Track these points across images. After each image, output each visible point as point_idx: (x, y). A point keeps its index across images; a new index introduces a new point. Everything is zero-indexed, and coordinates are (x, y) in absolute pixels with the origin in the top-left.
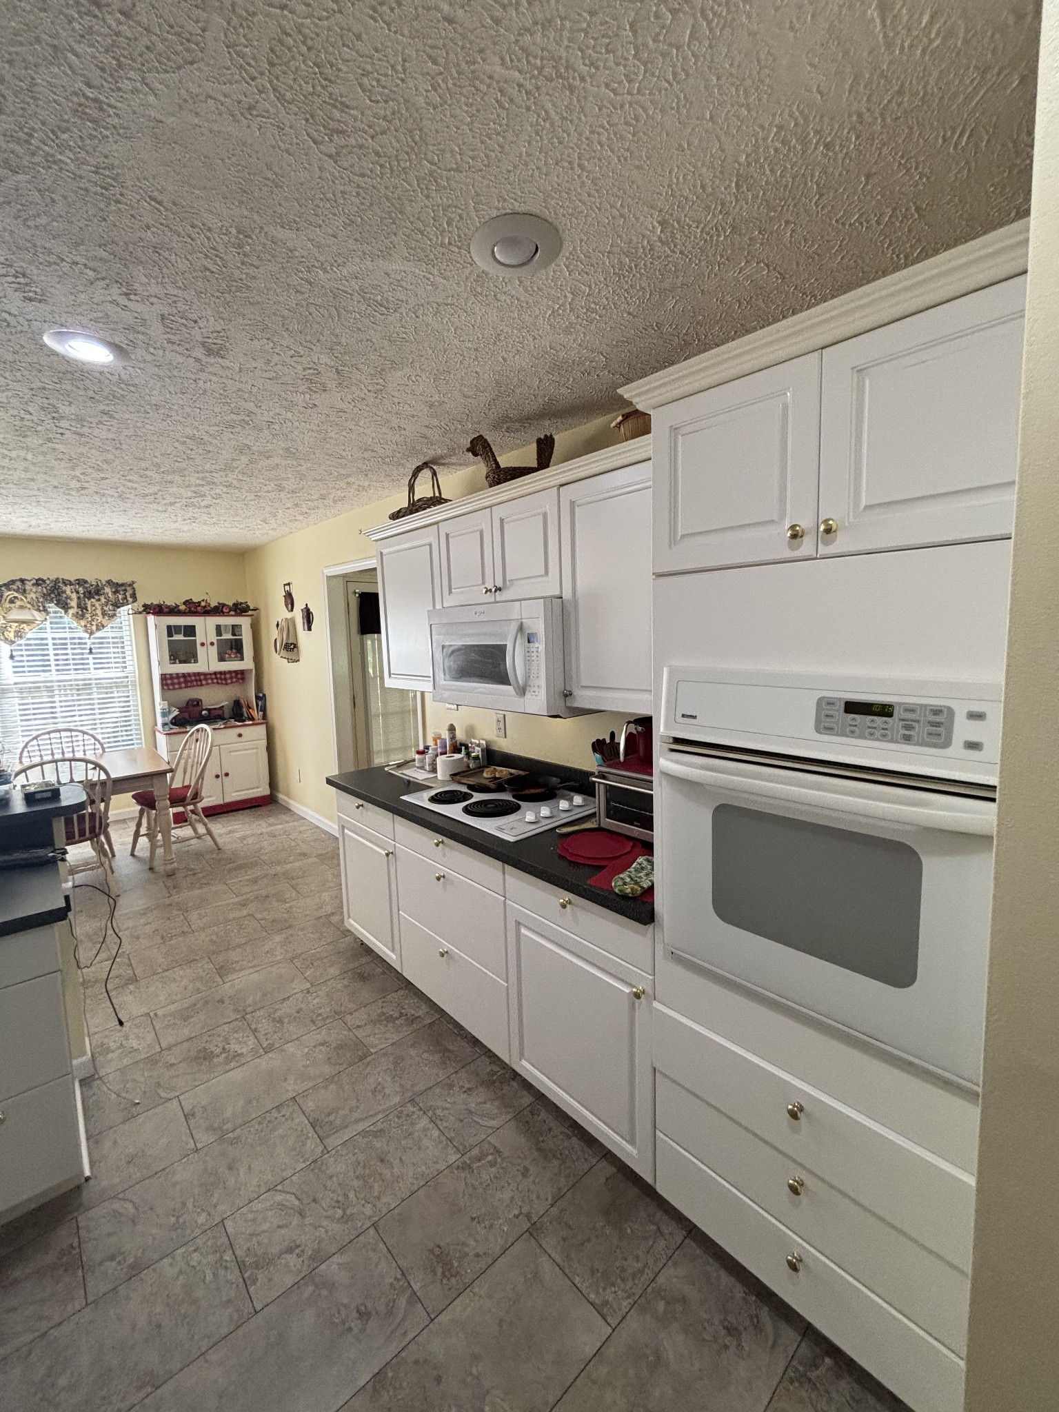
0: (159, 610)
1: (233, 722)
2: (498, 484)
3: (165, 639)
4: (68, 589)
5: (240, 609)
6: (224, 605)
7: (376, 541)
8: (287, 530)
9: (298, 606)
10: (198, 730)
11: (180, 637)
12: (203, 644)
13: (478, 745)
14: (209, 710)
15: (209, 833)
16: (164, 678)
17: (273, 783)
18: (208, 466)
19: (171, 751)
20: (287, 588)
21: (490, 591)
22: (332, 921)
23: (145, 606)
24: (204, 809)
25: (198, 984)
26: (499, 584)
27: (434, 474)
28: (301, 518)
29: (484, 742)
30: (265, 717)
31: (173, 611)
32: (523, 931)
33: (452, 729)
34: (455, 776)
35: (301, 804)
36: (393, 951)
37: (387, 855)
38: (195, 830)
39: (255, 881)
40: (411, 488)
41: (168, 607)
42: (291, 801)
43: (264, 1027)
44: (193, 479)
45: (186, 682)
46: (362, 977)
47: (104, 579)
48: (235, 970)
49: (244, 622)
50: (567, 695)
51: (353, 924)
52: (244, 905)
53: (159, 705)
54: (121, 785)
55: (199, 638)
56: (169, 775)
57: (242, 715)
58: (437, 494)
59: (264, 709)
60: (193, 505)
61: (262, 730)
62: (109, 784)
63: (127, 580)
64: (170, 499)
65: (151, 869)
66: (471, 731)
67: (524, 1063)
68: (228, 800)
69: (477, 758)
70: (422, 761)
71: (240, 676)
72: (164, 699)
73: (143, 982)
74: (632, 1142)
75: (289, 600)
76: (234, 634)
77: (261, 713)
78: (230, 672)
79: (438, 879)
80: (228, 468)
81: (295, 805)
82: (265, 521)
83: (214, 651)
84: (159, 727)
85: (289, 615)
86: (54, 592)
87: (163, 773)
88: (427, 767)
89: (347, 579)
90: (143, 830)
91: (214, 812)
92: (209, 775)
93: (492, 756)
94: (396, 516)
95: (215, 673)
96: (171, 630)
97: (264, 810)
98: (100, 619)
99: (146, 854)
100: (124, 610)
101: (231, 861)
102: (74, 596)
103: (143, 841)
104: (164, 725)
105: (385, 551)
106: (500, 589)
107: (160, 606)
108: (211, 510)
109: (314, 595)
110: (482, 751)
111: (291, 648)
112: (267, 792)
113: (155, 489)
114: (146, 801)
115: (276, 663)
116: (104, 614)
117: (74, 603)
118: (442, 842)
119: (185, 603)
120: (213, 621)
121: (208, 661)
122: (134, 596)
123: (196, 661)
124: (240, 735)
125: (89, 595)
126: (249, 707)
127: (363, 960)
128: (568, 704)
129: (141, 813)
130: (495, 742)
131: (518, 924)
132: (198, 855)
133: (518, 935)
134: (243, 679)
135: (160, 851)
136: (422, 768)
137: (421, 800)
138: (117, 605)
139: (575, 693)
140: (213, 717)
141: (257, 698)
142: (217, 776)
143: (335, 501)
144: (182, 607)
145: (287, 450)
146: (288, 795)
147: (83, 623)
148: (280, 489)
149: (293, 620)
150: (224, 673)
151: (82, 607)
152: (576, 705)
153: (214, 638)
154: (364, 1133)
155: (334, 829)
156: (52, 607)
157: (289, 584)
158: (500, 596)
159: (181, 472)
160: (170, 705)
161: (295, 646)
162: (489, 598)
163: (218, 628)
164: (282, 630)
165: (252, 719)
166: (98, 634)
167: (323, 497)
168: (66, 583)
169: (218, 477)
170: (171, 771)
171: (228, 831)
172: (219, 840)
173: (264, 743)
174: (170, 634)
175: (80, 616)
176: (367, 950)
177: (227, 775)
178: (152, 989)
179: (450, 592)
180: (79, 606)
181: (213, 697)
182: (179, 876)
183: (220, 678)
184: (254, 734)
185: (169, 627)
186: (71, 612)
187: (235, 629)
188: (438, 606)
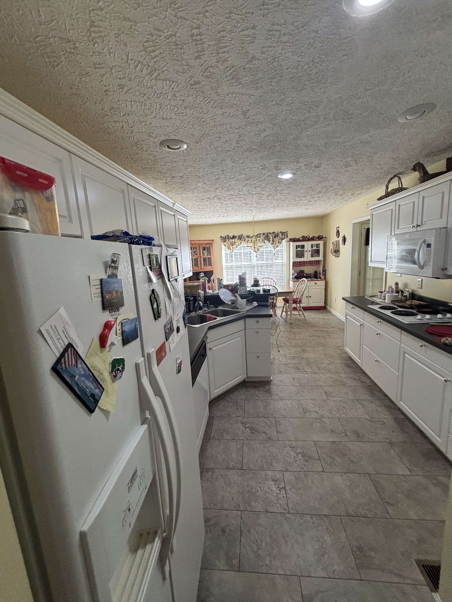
0: (294, 240)
1: (314, 279)
2: (424, 182)
3: (295, 250)
4: (270, 235)
5: (320, 238)
6: (314, 237)
7: (371, 209)
8: (340, 207)
9: (341, 235)
10: (302, 280)
11: (299, 249)
12: (306, 251)
13: (408, 291)
14: (306, 274)
15: (303, 314)
16: (294, 263)
17: (326, 302)
18: (313, 193)
19: (294, 287)
20: (338, 229)
21: (415, 227)
22: (340, 348)
23: (290, 239)
24: (303, 307)
25: (297, 352)
26: (419, 223)
27: (400, 178)
28: (345, 202)
29: (411, 290)
30: (325, 278)
31: (298, 240)
32: (406, 355)
33: (397, 284)
34: (393, 302)
35: (335, 310)
36: (360, 359)
37: (361, 325)
38: (299, 313)
39: (316, 331)
40: (387, 187)
41: (297, 239)
42: (332, 310)
43: (314, 368)
44: (308, 198)
45: (300, 264)
46: (348, 366)
47: (279, 231)
48: (307, 352)
49: (321, 243)
50: (444, 269)
51: (347, 349)
52: (312, 336)
53: (292, 272)
54: (281, 294)
55: (305, 249)
56: (293, 293)
57: (317, 276)
58: (401, 186)
59: (325, 275)
60: (308, 204)
61: (323, 283)
62: (277, 294)
63: (286, 231)
64: (301, 204)
65: (286, 321)
66: (406, 285)
67: (401, 403)
68: (310, 306)
69: (406, 296)
70: (381, 295)
71: (318, 262)
72: (293, 270)
73: (283, 348)
74: (439, 437)
75: (338, 233)
76: (317, 247)
77: (324, 276)
78: (314, 261)
79: (377, 334)
80: (319, 192)
81: (333, 311)
82: (331, 205)
83: (310, 253)
84: (291, 279)
85: (337, 239)
86: (267, 237)
87: (291, 292)
88: (383, 298)
89: (362, 223)
90: (284, 310)
91: (306, 309)
92: (305, 295)
93: (413, 296)
94: (380, 199)
95: (310, 261)
96: (297, 247)
97: (322, 311)
98: (277, 244)
99: (285, 317)
100: (284, 241)
101: (309, 324)
102: (271, 237)
103: (284, 313)
104: (292, 278)
105: (374, 213)
106: (419, 226)
107: (294, 239)
108: (313, 205)
109: (347, 231)
110: (409, 294)
111: (337, 252)
112: (323, 305)
113: (297, 202)
114: (286, 301)
115: (331, 258)
116: (278, 243)
117: (271, 240)
118: (380, 322)
119: (302, 237)
120: (311, 243)
121: (308, 257)
122: (287, 236)
123: (304, 257)
124: (316, 284)
125: (275, 237)
126: (320, 274)
127: (349, 362)
128: (444, 273)
129: (284, 304)
130: (416, 291)
131: (404, 352)
132: (299, 320)
133: (404, 357)
134: (319, 264)
135: (289, 317)
136: (380, 298)
137: (376, 307)
138: (282, 239)
139: (448, 269)
140: (308, 277)
141: (323, 270)
142: (307, 297)
143: (357, 194)
144: (301, 239)
145: (338, 184)
146: (331, 307)
147: (273, 246)
148: (336, 195)
149: (339, 241)
150: (313, 261)
152: (448, 273)
153: (310, 249)
154: (340, 401)
155: (343, 319)
156: (266, 241)
157: (338, 227)
158: (419, 229)
159: (305, 197)
160: (295, 272)
161: (339, 251)
162: (414, 229)
163: (312, 245)
164: (334, 245)
165: (321, 278)
166: (277, 249)
167: (353, 194)
168: (270, 233)
169: (316, 196)
170: (294, 292)
171: (310, 316)
172: (306, 318)
173: (324, 287)
174: (297, 248)
175: (273, 244)
176: (351, 359)
177: (310, 297)
178: (285, 350)
179: (398, 228)
180: (273, 241)
181: (308, 270)
182: (294, 325)
183: (311, 263)
184: (321, 283)
185: (296, 246)
186: (271, 242)
187: (318, 245)
188: (393, 234)
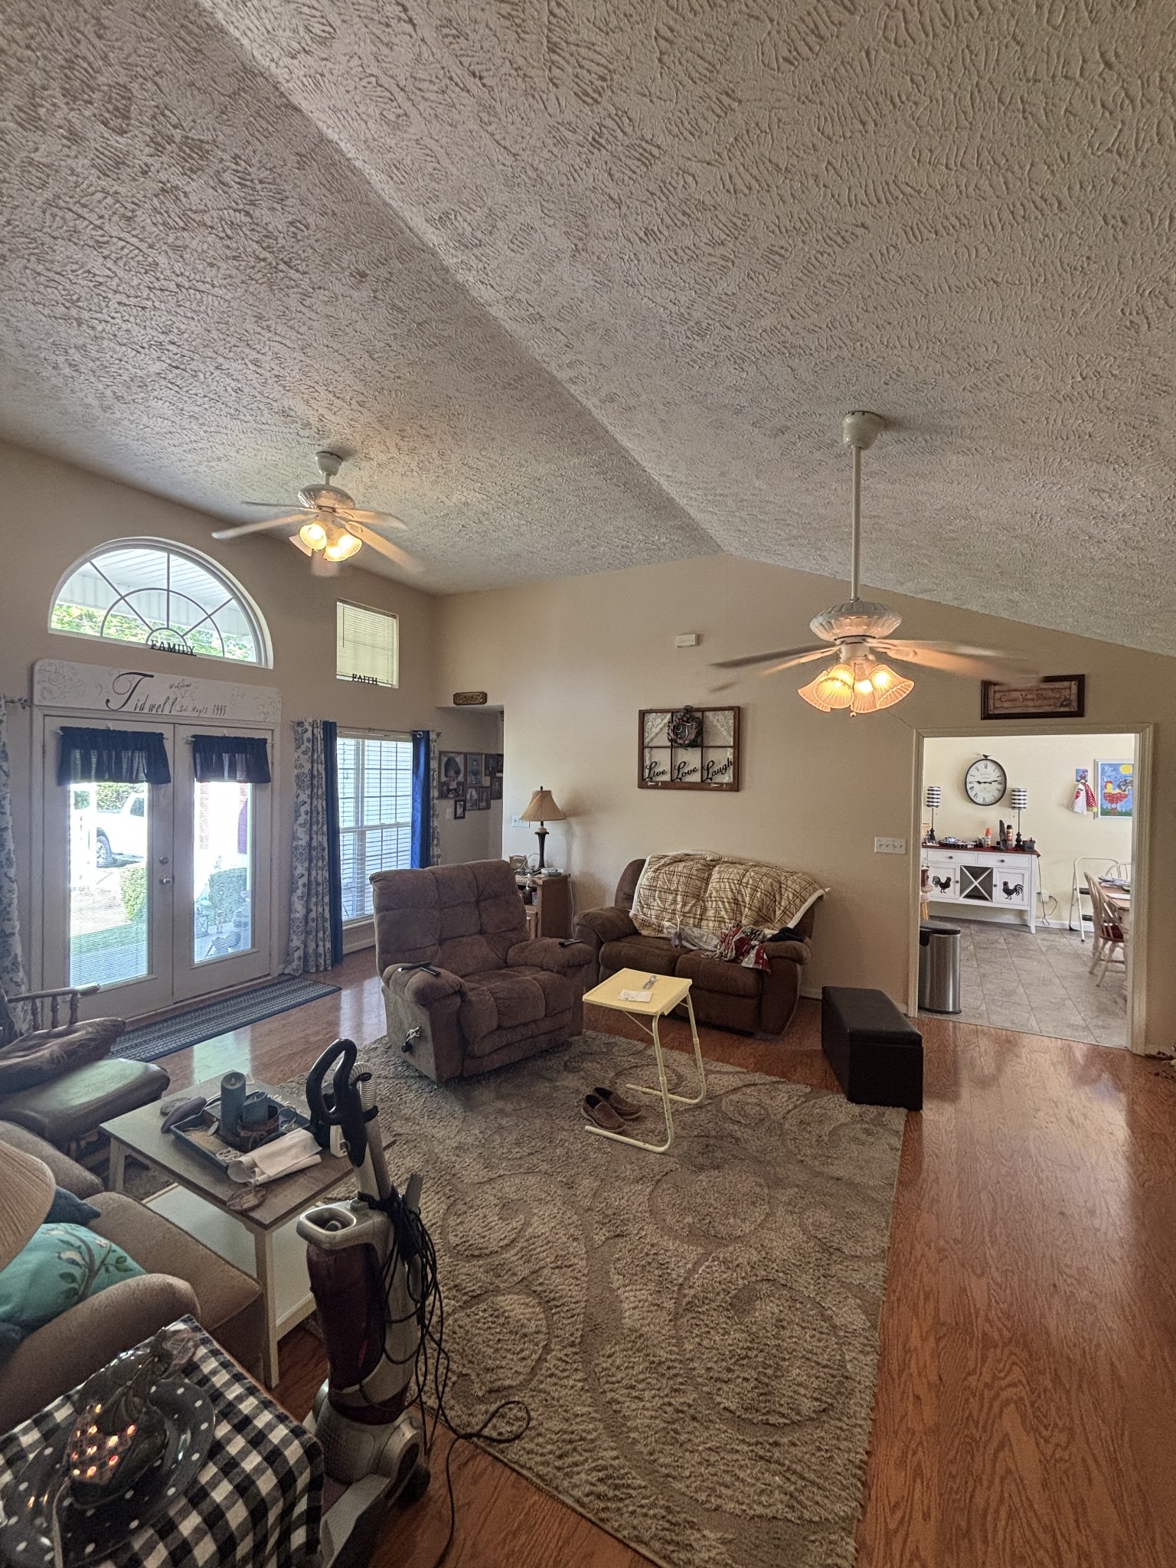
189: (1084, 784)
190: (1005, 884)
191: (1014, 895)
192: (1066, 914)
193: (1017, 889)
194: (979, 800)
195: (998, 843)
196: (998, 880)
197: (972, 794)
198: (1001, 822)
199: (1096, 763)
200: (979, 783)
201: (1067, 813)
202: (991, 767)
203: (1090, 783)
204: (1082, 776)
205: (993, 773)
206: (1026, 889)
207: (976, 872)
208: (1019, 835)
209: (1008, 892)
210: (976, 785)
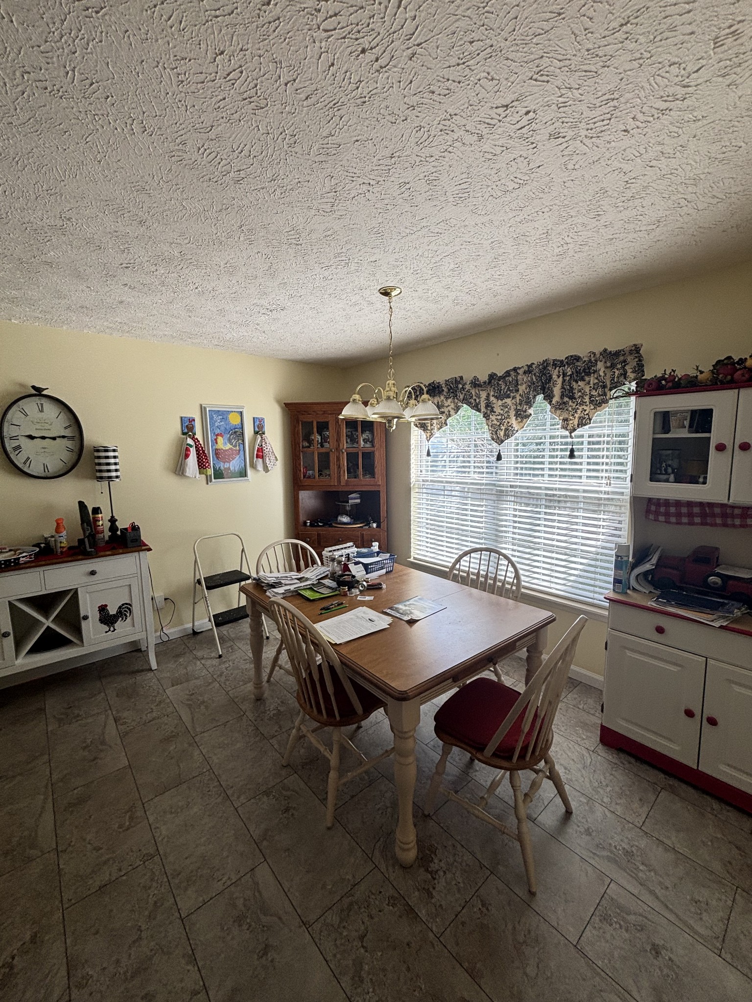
3: (649, 436)
4: (557, 372)
11: (679, 433)
12: (721, 448)
47: (598, 350)
55: (717, 435)
63: (632, 345)
86: (542, 379)
98: (586, 408)
102: (561, 381)
116: (591, 402)
117: (558, 392)
123: (704, 480)
125: (577, 375)
142: (690, 713)
144: (707, 375)
147: (564, 416)
151: (569, 393)
156: (535, 401)
174: (661, 428)
175: (562, 409)
177: (712, 720)
180: (564, 395)
186: (555, 402)
189: (193, 438)
190: (103, 609)
191: (119, 624)
192: (187, 614)
193: (124, 611)
194: (35, 468)
195: (81, 542)
196: (88, 606)
197: (19, 461)
198: (82, 505)
199: (202, 409)
200: (31, 437)
201: (173, 481)
202: (51, 411)
203: (199, 436)
204: (188, 427)
205: (55, 422)
206: (136, 609)
207: (44, 603)
208: (113, 520)
209: (107, 619)
210: (24, 443)
